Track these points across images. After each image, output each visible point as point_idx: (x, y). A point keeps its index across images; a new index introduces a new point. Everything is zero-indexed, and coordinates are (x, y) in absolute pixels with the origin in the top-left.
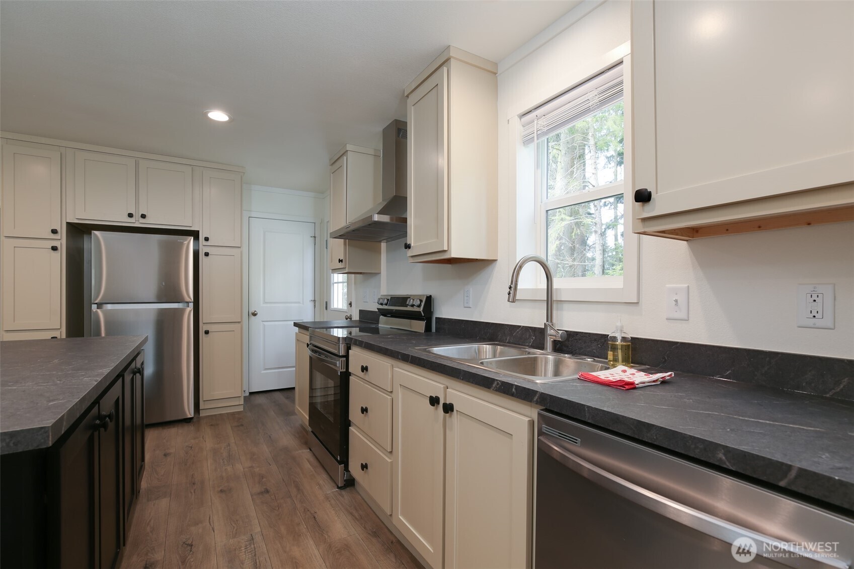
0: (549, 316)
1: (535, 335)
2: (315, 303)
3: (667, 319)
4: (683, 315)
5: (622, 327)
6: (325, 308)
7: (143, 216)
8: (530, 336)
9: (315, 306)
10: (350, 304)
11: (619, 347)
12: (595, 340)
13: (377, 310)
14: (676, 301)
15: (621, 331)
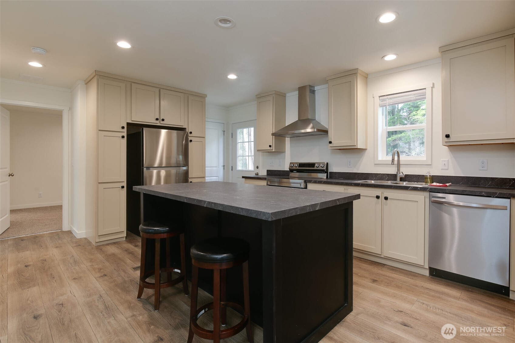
0: (398, 170)
1: (388, 176)
2: (224, 167)
3: (441, 169)
4: (447, 168)
5: (429, 172)
6: (231, 170)
7: (163, 120)
8: (386, 177)
9: (224, 169)
10: (257, 167)
11: (428, 178)
12: (415, 177)
13: (289, 170)
14: (445, 164)
15: (429, 173)
